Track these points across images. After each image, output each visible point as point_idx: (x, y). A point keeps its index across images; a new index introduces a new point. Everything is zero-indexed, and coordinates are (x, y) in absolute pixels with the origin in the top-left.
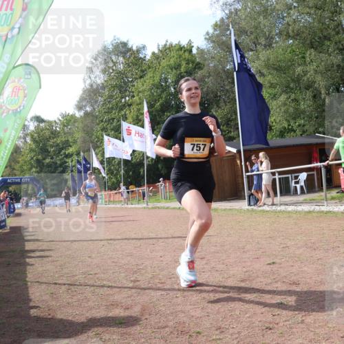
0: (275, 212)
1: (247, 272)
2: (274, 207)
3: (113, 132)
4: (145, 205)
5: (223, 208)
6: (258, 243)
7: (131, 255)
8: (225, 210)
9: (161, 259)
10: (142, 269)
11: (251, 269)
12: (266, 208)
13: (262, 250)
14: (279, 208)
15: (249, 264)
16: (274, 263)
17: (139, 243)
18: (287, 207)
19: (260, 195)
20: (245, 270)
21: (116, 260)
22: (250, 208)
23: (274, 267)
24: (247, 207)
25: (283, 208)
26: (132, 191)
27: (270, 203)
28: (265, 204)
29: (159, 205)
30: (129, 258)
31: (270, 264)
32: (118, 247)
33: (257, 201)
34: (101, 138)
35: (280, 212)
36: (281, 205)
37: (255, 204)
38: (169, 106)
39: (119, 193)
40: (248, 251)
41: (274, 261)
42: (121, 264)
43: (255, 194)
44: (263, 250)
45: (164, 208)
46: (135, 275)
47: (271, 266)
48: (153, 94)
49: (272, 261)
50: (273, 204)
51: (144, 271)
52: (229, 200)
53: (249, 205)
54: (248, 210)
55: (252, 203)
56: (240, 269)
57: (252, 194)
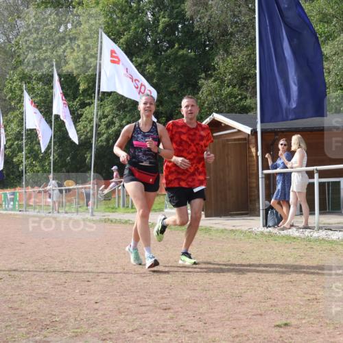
0: (309, 240)
1: (237, 336)
2: (307, 232)
3: (40, 85)
4: (88, 216)
5: (221, 227)
6: (267, 289)
7: (45, 297)
8: (223, 231)
9: (96, 306)
10: (60, 322)
11: (245, 332)
12: (293, 232)
13: (271, 302)
14: (315, 234)
15: (244, 323)
16: (286, 325)
17: (63, 277)
18: (330, 232)
19: (285, 209)
20: (234, 333)
21: (16, 305)
22: (266, 230)
23: (286, 332)
24: (262, 229)
25: (322, 234)
26: (69, 190)
27: (301, 225)
28: (292, 226)
29: (113, 216)
30: (41, 302)
31: (279, 326)
32: (24, 283)
33: (280, 219)
34: (18, 92)
35: (317, 240)
36: (320, 228)
37: (276, 224)
38: (143, 45)
39: (45, 192)
40: (248, 302)
41: (288, 321)
42: (23, 312)
43: (277, 207)
44: (274, 302)
45: (120, 222)
46: (45, 332)
47: (282, 330)
48: (114, 21)
49: (284, 321)
50: (306, 227)
51: (62, 326)
52: (232, 215)
53: (266, 225)
54: (262, 233)
55: (270, 223)
56: (227, 330)
57: (271, 208)
